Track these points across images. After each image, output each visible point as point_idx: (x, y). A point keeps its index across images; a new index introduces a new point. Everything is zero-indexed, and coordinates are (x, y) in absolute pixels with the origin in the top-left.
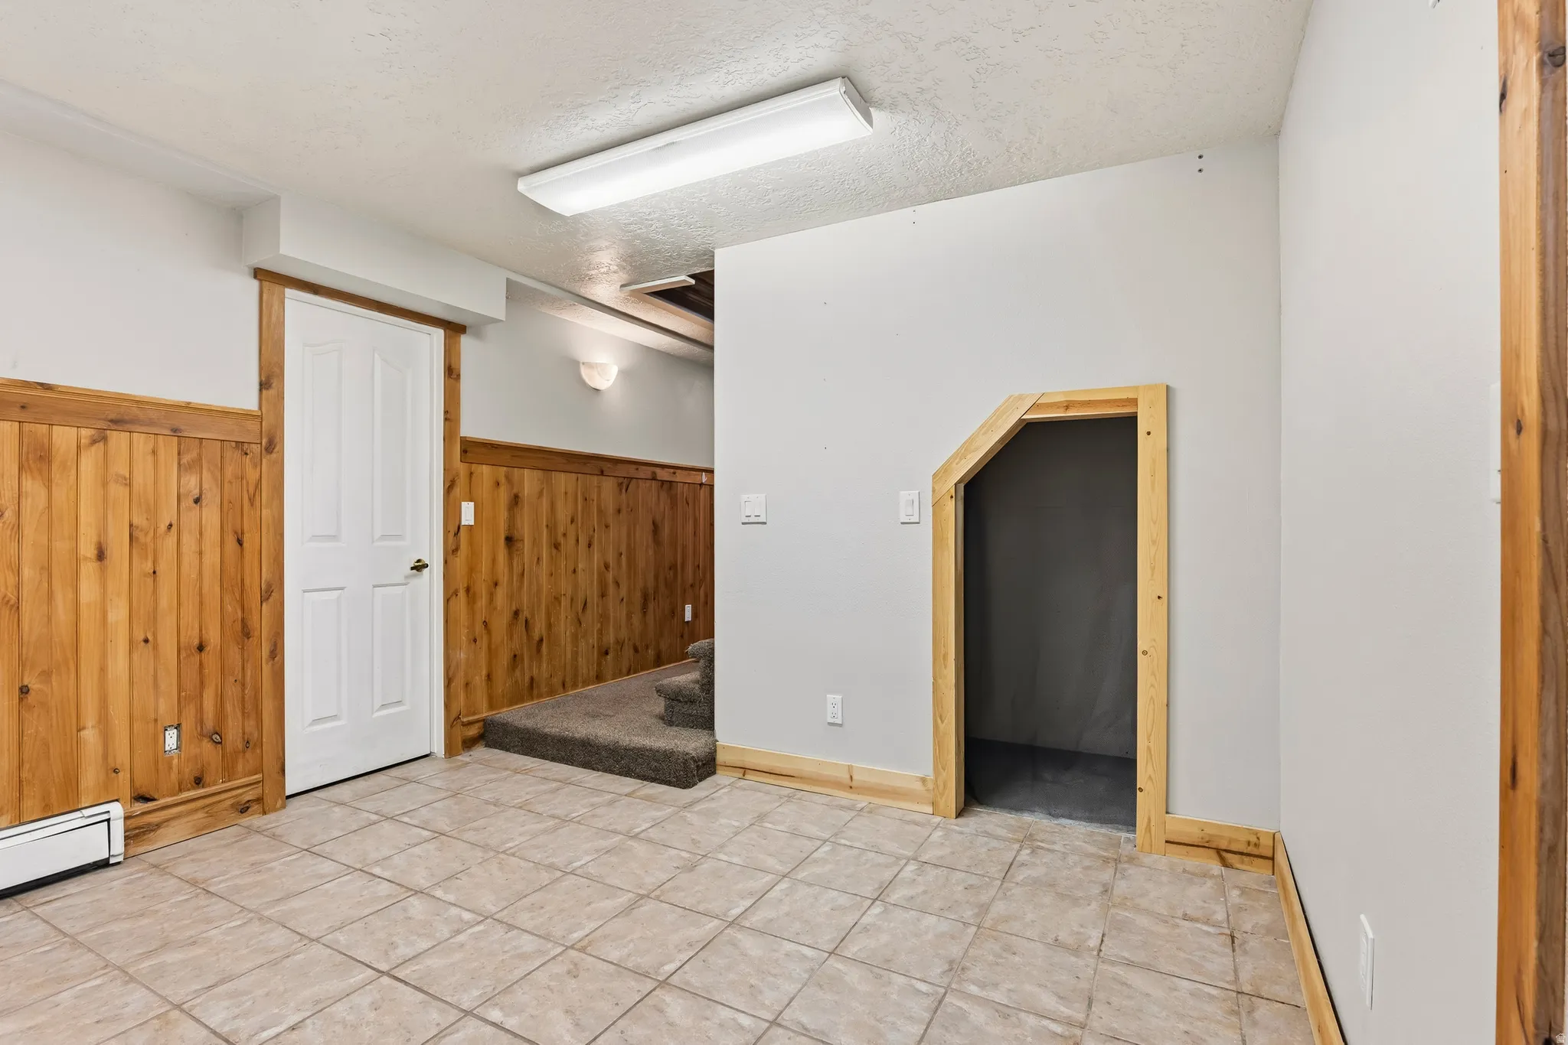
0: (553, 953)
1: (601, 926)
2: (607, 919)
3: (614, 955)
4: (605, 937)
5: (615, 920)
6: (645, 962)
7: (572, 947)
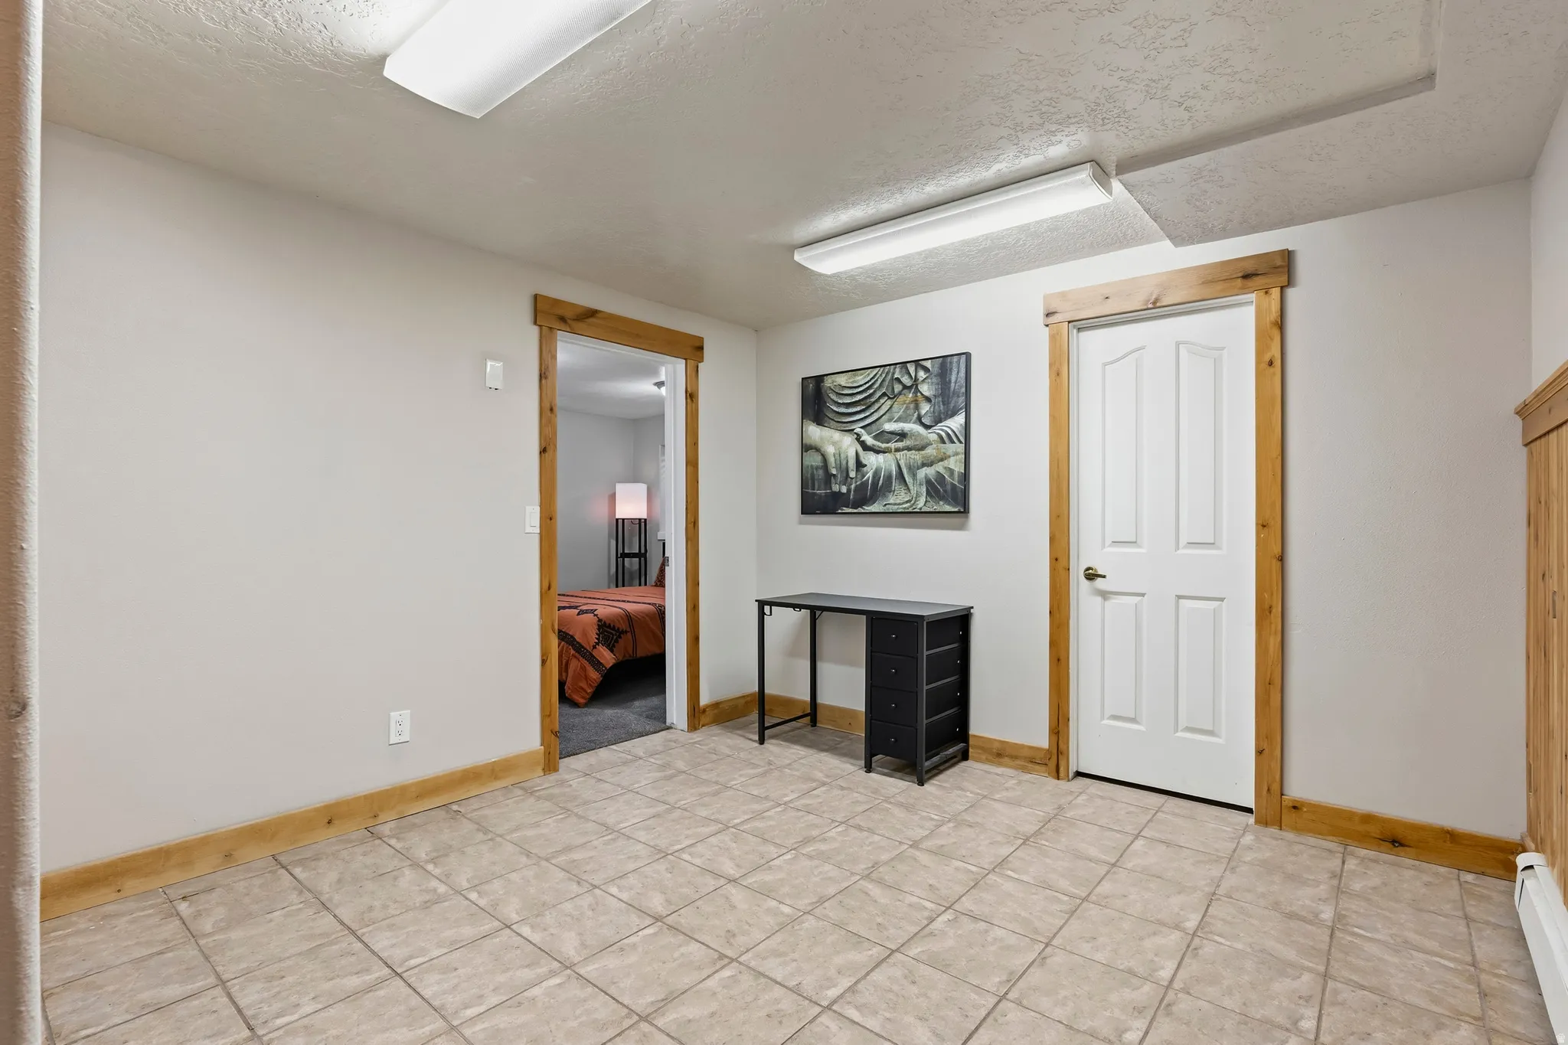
0: (750, 955)
1: (701, 982)
2: (695, 989)
3: (694, 947)
4: (699, 968)
5: (687, 987)
6: (669, 939)
7: (732, 960)
